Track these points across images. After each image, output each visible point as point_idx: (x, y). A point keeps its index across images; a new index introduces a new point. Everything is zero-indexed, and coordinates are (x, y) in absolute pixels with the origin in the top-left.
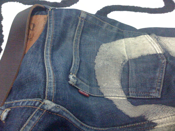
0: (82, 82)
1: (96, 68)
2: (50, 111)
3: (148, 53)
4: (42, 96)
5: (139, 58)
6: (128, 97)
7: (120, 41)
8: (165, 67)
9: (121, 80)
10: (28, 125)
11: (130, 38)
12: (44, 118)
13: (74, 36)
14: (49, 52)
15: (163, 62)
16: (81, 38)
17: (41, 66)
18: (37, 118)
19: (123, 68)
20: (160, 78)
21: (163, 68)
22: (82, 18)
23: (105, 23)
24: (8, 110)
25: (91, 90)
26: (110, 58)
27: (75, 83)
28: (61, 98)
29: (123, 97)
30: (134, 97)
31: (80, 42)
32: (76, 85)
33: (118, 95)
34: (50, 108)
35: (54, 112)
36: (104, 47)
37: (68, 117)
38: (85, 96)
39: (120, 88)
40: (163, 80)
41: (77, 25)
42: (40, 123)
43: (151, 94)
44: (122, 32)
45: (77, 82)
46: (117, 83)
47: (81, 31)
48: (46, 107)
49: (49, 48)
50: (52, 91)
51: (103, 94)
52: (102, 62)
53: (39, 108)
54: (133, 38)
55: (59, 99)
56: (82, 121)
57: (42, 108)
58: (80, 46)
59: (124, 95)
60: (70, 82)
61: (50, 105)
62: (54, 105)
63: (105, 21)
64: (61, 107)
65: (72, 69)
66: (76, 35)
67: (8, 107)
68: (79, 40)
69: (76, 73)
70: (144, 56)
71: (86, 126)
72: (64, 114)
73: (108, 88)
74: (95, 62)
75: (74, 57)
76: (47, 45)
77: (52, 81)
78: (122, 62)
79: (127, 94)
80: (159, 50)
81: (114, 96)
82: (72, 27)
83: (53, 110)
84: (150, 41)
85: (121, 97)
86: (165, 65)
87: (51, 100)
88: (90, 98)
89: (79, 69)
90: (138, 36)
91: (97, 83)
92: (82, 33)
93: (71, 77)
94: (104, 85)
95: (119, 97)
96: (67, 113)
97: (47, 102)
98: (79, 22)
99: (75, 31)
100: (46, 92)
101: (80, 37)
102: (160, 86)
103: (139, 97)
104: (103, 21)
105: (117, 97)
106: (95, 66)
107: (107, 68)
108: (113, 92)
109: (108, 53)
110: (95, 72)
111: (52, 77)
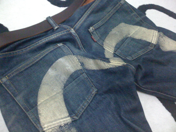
0: (96, 34)
1: (110, 33)
2: (71, 33)
3: (146, 39)
4: (72, 27)
5: (138, 40)
6: (114, 53)
7: (137, 26)
8: (148, 51)
9: (117, 44)
10: (61, 33)
11: (144, 28)
12: (67, 34)
13: (110, 11)
14: (89, 12)
15: (150, 48)
16: (113, 15)
17: (80, 16)
18: (65, 33)
19: (123, 39)
20: (139, 54)
21: (146, 51)
22: (121, 3)
23: (134, 12)
24: (58, 27)
25: (99, 40)
26: (120, 31)
27: (91, 32)
28: (79, 31)
29: (112, 51)
30: (117, 54)
31: (112, 16)
32: (92, 33)
33: (110, 49)
34: (72, 32)
35: (73, 35)
36: (122, 24)
37: (78, 40)
38: (94, 41)
39: (114, 47)
40: (140, 55)
41: (114, 6)
42: (65, 35)
43: (127, 58)
44: (143, 23)
45: (93, 32)
46: (114, 44)
47: (116, 11)
48: (71, 31)
49: (90, 10)
50: (77, 27)
51: (103, 45)
52: (115, 31)
53: (68, 30)
54: (147, 29)
55: (78, 31)
56: (83, 47)
57: (69, 30)
58: (110, 18)
59: (113, 51)
60: (89, 30)
61: (73, 31)
62: (74, 32)
63: (135, 11)
64: (77, 34)
65: (95, 25)
66: (111, 11)
67: (59, 26)
68: (112, 15)
69: (95, 28)
70: (142, 40)
71: (84, 50)
72: (76, 38)
73: (108, 44)
74: (112, 30)
75: (100, 21)
76: (90, 9)
77: (80, 24)
78: (124, 36)
79: (115, 51)
80: (154, 42)
81: (108, 49)
82: (111, 6)
83: (73, 33)
84: (154, 34)
85: (111, 51)
86: (149, 50)
87: (74, 30)
88: (96, 43)
89: (99, 28)
90: (151, 29)
91: (105, 39)
92: (116, 12)
93: (91, 28)
94: (107, 42)
95: (110, 50)
96: (78, 38)
97: (72, 29)
98: (118, 5)
99: (112, 9)
100: (75, 26)
101: (113, 13)
102: (135, 57)
103: (120, 56)
104: (133, 11)
105: (109, 49)
106: (111, 32)
107: (115, 35)
108: (108, 47)
109: (121, 29)
110: (108, 34)
111: (81, 22)
